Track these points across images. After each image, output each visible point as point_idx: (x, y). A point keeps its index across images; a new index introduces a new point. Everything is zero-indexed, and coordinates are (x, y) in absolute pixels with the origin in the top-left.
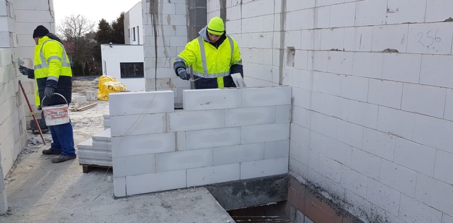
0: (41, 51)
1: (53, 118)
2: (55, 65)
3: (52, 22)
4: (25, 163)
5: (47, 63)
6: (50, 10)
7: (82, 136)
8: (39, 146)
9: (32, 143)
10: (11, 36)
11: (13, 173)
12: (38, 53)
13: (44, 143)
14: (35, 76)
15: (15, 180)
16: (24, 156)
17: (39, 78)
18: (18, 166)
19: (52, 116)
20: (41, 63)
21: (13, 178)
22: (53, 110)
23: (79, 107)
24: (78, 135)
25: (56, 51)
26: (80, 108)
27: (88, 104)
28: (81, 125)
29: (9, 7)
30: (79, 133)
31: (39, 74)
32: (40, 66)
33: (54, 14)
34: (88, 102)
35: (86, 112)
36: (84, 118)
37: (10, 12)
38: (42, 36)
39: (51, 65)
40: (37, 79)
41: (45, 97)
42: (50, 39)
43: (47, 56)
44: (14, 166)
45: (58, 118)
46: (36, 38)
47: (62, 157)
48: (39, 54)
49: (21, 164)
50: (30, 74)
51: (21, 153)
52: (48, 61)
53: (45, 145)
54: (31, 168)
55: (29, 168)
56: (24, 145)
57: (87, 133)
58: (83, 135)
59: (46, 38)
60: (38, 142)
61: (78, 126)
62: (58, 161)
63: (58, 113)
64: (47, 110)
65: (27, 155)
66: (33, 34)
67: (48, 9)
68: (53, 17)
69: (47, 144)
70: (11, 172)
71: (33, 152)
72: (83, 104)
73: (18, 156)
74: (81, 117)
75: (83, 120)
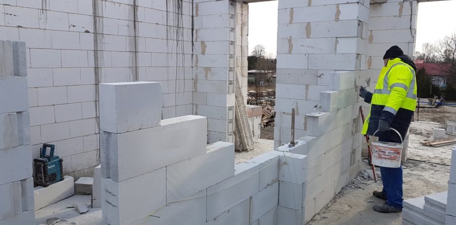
0: (387, 74)
1: (380, 157)
2: (398, 95)
3: (412, 42)
4: (345, 200)
5: (389, 89)
6: (411, 29)
7: (422, 183)
8: (369, 182)
9: (363, 177)
10: (359, 58)
11: (329, 208)
12: (382, 76)
13: (375, 180)
14: (372, 100)
15: (327, 218)
16: (349, 190)
17: (374, 104)
18: (338, 200)
19: (379, 155)
20: (382, 87)
21: (325, 215)
22: (381, 148)
23: (433, 142)
24: (419, 179)
25: (405, 78)
26: (433, 144)
27: (445, 139)
28: (428, 166)
29: (362, 27)
30: (421, 178)
31: (377, 100)
32: (380, 91)
33: (415, 33)
34: (447, 137)
35: (440, 149)
36: (436, 157)
37: (362, 33)
38: (393, 57)
39: (393, 93)
40: (373, 105)
41: (378, 130)
42: (402, 62)
43: (392, 81)
44: (334, 200)
45: (385, 158)
46: (386, 60)
47: (386, 206)
48: (383, 78)
49: (342, 200)
50: (368, 97)
51: (347, 186)
52: (391, 87)
53: (376, 182)
54: (349, 208)
55: (347, 208)
56: (354, 176)
57: (431, 180)
58: (425, 182)
59: (397, 60)
60: (369, 177)
61: (423, 168)
62: (379, 210)
63: (387, 153)
64: (375, 146)
65: (352, 190)
66: (384, 55)
67: (409, 27)
68: (413, 37)
69: (378, 182)
70: (327, 207)
71: (360, 188)
72: (440, 139)
73: (342, 189)
74: (432, 155)
75: (433, 160)
